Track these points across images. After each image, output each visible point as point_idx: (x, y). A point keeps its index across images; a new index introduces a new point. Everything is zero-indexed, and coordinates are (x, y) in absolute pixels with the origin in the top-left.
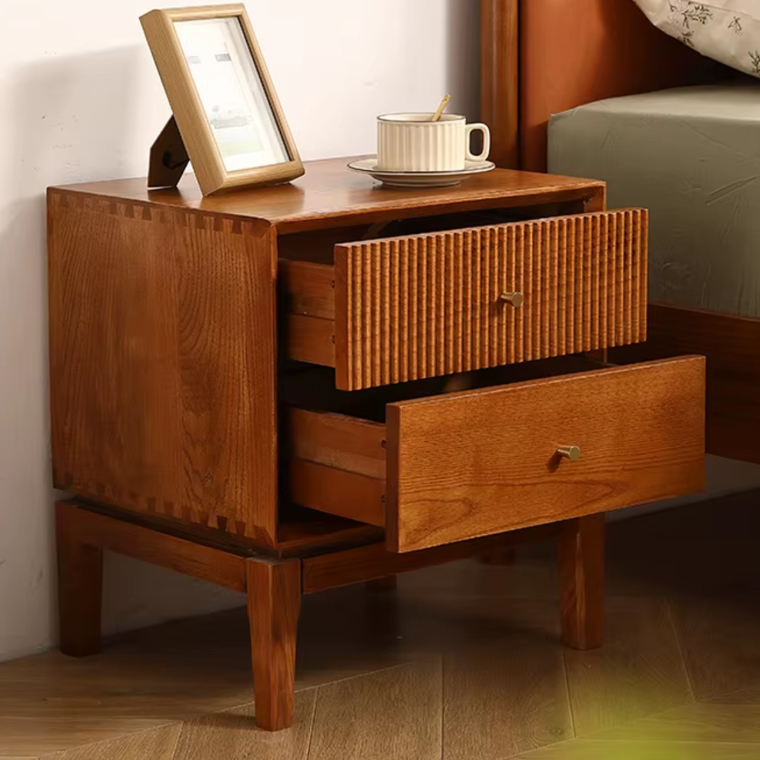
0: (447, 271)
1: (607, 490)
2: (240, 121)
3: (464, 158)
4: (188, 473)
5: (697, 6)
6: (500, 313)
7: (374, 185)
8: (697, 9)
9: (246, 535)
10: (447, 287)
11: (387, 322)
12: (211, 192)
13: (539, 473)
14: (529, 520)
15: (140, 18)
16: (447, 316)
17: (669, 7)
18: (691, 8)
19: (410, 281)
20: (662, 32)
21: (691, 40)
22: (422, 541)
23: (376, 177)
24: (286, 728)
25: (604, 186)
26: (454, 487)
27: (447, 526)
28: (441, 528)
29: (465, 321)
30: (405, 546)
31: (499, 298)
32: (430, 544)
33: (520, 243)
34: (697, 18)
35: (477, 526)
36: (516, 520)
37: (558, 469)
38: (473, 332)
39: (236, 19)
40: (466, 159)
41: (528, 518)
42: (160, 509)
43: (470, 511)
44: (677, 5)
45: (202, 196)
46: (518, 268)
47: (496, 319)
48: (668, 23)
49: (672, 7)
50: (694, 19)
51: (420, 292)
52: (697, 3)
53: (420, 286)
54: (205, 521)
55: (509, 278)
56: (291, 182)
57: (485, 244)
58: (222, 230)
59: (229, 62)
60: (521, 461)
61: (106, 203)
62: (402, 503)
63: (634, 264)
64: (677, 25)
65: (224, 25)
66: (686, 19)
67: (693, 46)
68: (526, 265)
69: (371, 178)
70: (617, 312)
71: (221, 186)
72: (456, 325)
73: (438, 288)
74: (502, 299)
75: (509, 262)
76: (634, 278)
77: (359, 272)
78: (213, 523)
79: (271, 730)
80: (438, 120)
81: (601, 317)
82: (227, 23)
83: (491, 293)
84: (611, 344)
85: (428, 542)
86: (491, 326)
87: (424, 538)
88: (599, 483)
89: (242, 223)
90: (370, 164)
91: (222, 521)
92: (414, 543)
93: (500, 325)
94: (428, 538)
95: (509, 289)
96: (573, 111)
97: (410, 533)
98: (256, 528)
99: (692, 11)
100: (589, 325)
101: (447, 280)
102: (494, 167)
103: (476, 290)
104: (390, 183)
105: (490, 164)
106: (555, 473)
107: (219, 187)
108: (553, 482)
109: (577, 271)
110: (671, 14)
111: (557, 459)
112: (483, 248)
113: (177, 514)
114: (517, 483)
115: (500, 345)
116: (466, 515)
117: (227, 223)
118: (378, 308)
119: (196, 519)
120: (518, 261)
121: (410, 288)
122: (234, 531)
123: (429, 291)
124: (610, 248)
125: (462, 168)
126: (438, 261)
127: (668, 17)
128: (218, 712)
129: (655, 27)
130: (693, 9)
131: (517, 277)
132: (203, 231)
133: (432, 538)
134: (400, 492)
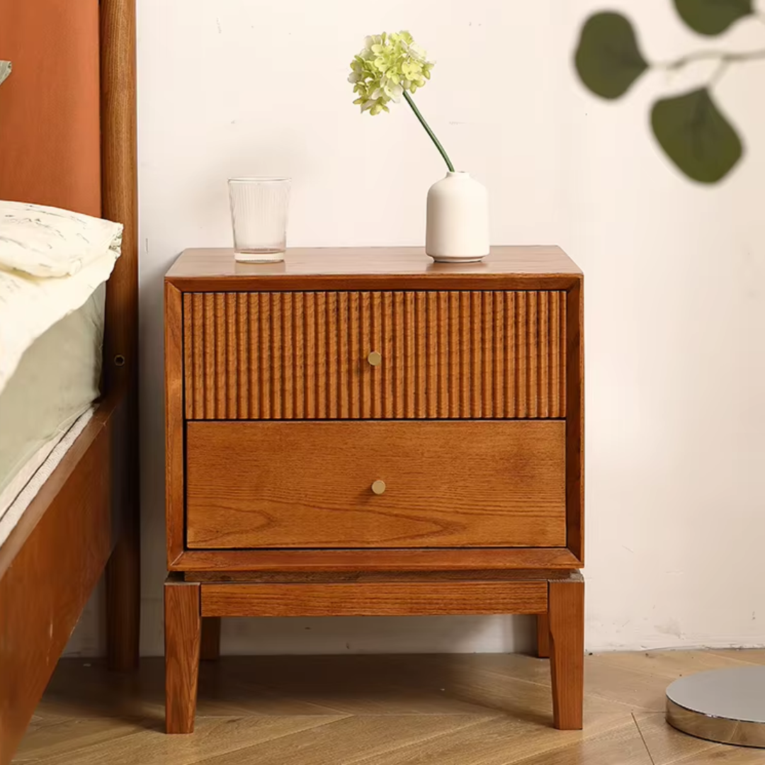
1: (435, 528)
13: (350, 501)
14: (340, 542)
22: (214, 541)
26: (248, 500)
27: (242, 532)
28: (235, 533)
32: (223, 545)
35: (278, 538)
36: (322, 538)
41: (338, 540)
43: (269, 524)
46: (394, 331)
57: (351, 306)
60: (331, 487)
62: (191, 506)
68: (405, 330)
72: (316, 375)
77: (197, 316)
83: (361, 351)
84: (518, 414)
85: (220, 543)
87: (215, 539)
88: (425, 520)
92: (204, 541)
94: (219, 540)
95: (383, 349)
97: (199, 532)
106: (372, 504)
114: (323, 505)
115: (372, 399)
116: (264, 526)
120: (394, 325)
126: (294, 316)
131: (394, 339)
133: (225, 541)
134: (188, 495)
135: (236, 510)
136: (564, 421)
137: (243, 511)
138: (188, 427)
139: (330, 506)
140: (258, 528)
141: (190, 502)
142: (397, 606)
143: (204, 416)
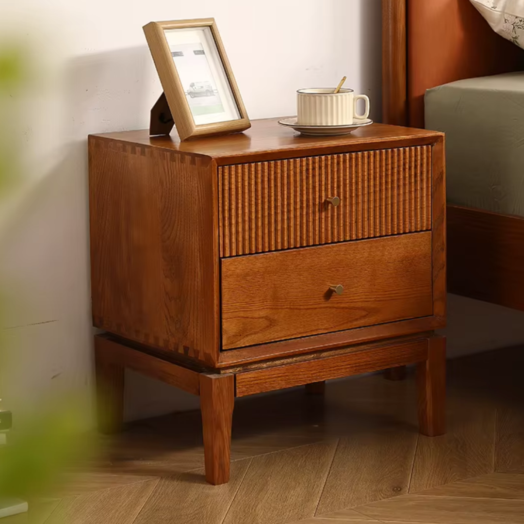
0: (289, 183)
1: (364, 313)
3: (352, 117)
4: (167, 319)
5: (521, 19)
6: (326, 210)
7: (294, 134)
8: (521, 21)
9: (199, 358)
10: (289, 193)
11: (247, 215)
12: (186, 138)
13: (317, 302)
14: (311, 331)
15: (143, 27)
16: (289, 211)
17: (504, 20)
18: (517, 20)
19: (263, 188)
20: (501, 37)
21: (518, 41)
22: (239, 342)
23: (296, 129)
24: (224, 483)
25: (444, 135)
26: (259, 310)
27: (255, 333)
28: (251, 334)
29: (301, 215)
30: (226, 345)
31: (325, 200)
32: (244, 344)
33: (340, 166)
34: (521, 27)
35: (276, 334)
36: (301, 330)
37: (331, 300)
38: (308, 221)
39: (209, 28)
40: (354, 118)
41: (311, 330)
42: (151, 341)
43: (271, 325)
44: (509, 19)
45: (180, 141)
46: (339, 181)
47: (323, 214)
48: (503, 30)
49: (506, 20)
50: (519, 28)
51: (270, 196)
52: (521, 18)
53: (269, 192)
54: (177, 349)
55: (332, 187)
56: (243, 132)
57: (315, 166)
58: (185, 163)
59: (203, 55)
60: (305, 294)
61: (121, 145)
62: (224, 319)
63: (422, 180)
64: (509, 31)
65: (201, 32)
66: (514, 27)
67: (519, 45)
68: (345, 180)
69: (293, 129)
70: (410, 210)
71: (192, 135)
72: (295, 217)
73: (282, 194)
74: (328, 201)
75: (332, 178)
76: (422, 189)
77: (227, 183)
78: (181, 351)
79: (214, 484)
80: (338, 92)
81: (398, 213)
82: (203, 30)
83: (320, 197)
84: (406, 230)
85: (242, 343)
86: (320, 218)
87: (239, 340)
88: (358, 308)
89: (196, 158)
90: (293, 121)
91: (186, 349)
92: (233, 343)
93: (326, 217)
94: (242, 341)
95: (333, 195)
96: (439, 88)
97: (230, 337)
98: (205, 354)
99: (518, 23)
100: (390, 218)
101: (289, 189)
102: (372, 123)
103: (309, 195)
104: (305, 133)
105: (370, 120)
106: (329, 302)
107: (191, 135)
108: (327, 307)
109: (381, 184)
110: (505, 25)
111: (329, 294)
112: (314, 169)
113: (161, 344)
114: (302, 307)
115: (326, 230)
116: (268, 327)
117: (188, 158)
118: (240, 205)
119: (172, 347)
120: (339, 177)
121: (263, 193)
122: (193, 356)
123: (276, 195)
124: (404, 169)
125: (352, 123)
126: (282, 177)
127: (503, 26)
128: (186, 472)
129: (496, 33)
130: (519, 21)
131: (339, 187)
132: (174, 163)
133: (245, 341)
134: (223, 311)
135: (251, 318)
136: (431, 232)
137: (256, 318)
138: (223, 263)
139: (306, 307)
140: (264, 328)
141: (224, 316)
142: (348, 370)
143: (230, 254)
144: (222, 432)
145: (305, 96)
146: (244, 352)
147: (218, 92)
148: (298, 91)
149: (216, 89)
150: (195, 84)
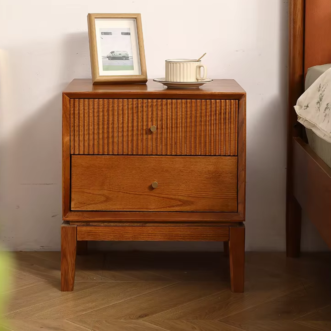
2: (126, 58)
6: (152, 133)
10: (123, 120)
11: (91, 130)
23: (165, 84)
27: (95, 204)
28: (92, 204)
30: (74, 208)
33: (163, 107)
35: (111, 206)
36: (130, 207)
37: (153, 191)
38: (137, 139)
39: (136, 19)
43: (107, 200)
47: (149, 136)
51: (108, 121)
55: (157, 120)
57: (143, 105)
60: (134, 185)
62: (72, 192)
69: (162, 84)
70: (220, 141)
72: (128, 135)
73: (118, 120)
75: (157, 114)
77: (76, 109)
81: (210, 142)
83: (147, 125)
84: (216, 154)
85: (86, 208)
86: (147, 138)
88: (175, 199)
93: (152, 138)
95: (157, 124)
97: (76, 203)
103: (138, 123)
108: (150, 195)
109: (196, 121)
112: (142, 107)
114: (131, 193)
115: (152, 146)
116: (105, 201)
118: (86, 124)
120: (162, 114)
124: (215, 114)
126: (118, 109)
131: (162, 120)
134: (72, 187)
135: (92, 194)
136: (237, 157)
137: (95, 195)
138: (72, 157)
139: (134, 193)
140: (102, 202)
141: (73, 190)
142: (163, 237)
143: (79, 153)
144: (67, 260)
145: (168, 63)
146: (86, 214)
147: (132, 58)
148: (166, 61)
149: (131, 56)
150: (115, 52)
